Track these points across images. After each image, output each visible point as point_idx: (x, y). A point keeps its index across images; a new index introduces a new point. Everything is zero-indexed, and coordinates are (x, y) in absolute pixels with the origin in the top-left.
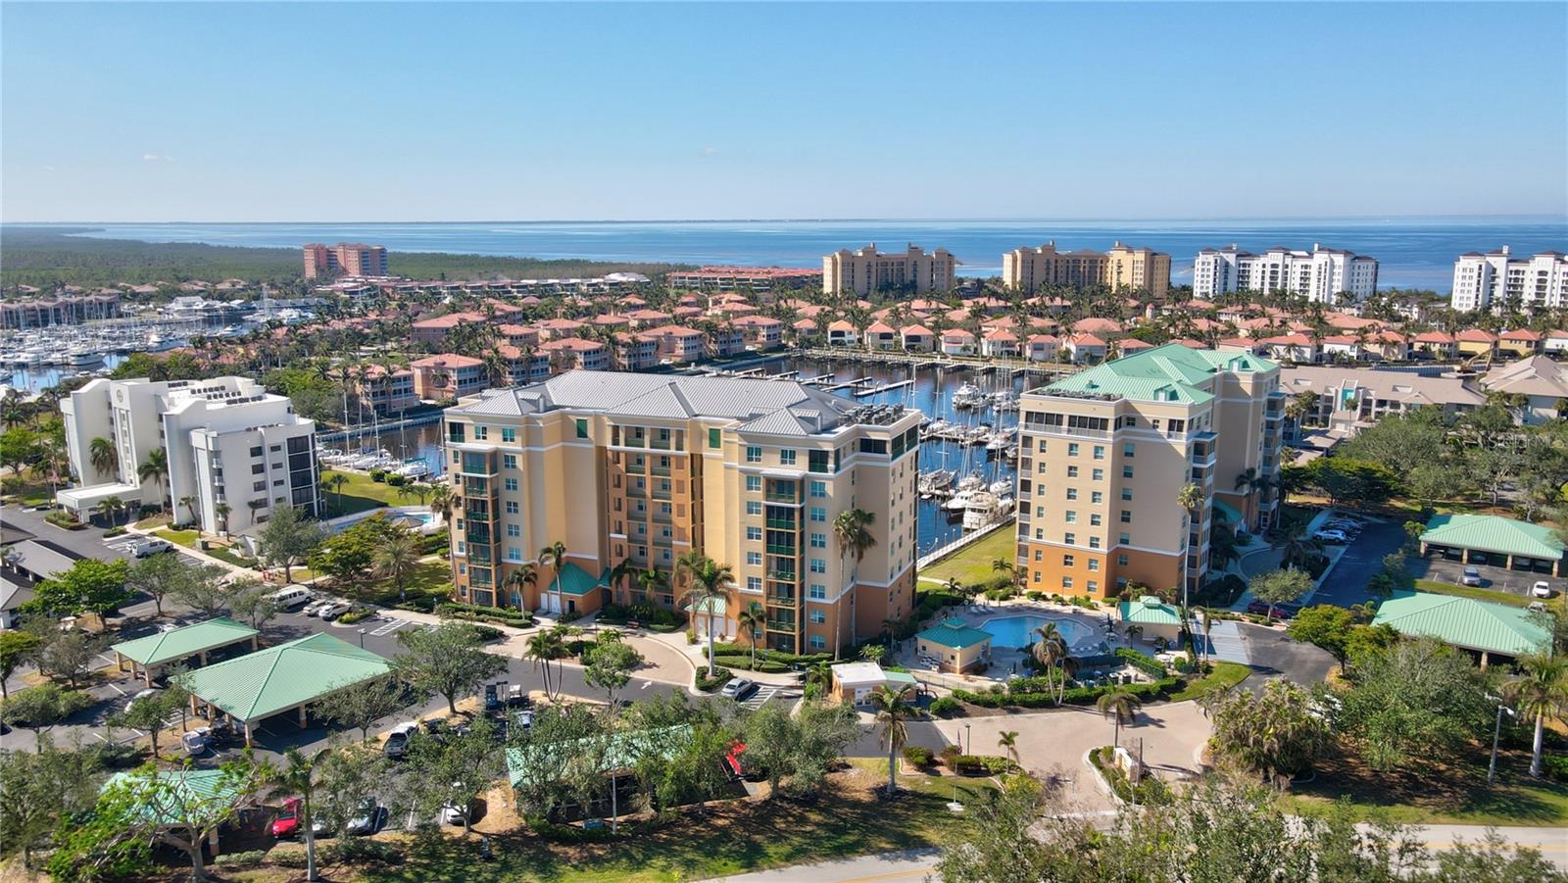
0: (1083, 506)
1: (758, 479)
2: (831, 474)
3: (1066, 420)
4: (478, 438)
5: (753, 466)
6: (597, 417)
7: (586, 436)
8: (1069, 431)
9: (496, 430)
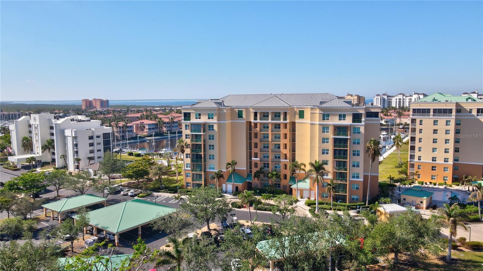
0: (441, 146)
1: (328, 128)
2: (363, 123)
3: (432, 111)
4: (197, 118)
5: (326, 122)
6: (247, 109)
7: (242, 117)
8: (434, 115)
9: (205, 114)
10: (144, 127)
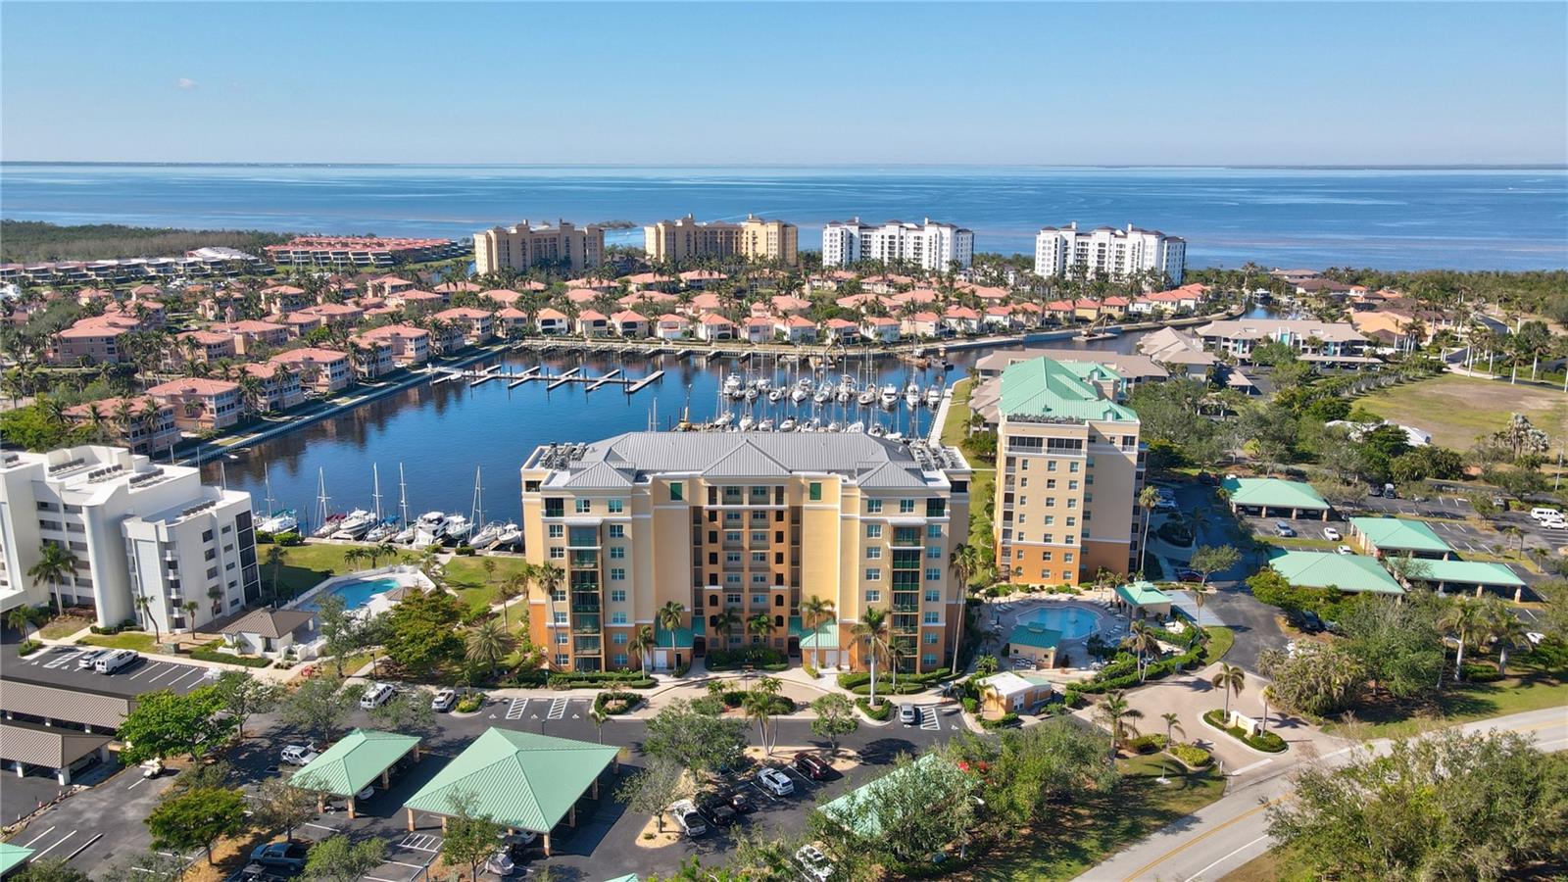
0: (1060, 511)
1: (878, 527)
2: (946, 517)
3: (1045, 442)
4: (579, 511)
5: (873, 517)
6: (692, 480)
7: (681, 498)
8: (1048, 451)
9: (600, 502)
10: (203, 405)
